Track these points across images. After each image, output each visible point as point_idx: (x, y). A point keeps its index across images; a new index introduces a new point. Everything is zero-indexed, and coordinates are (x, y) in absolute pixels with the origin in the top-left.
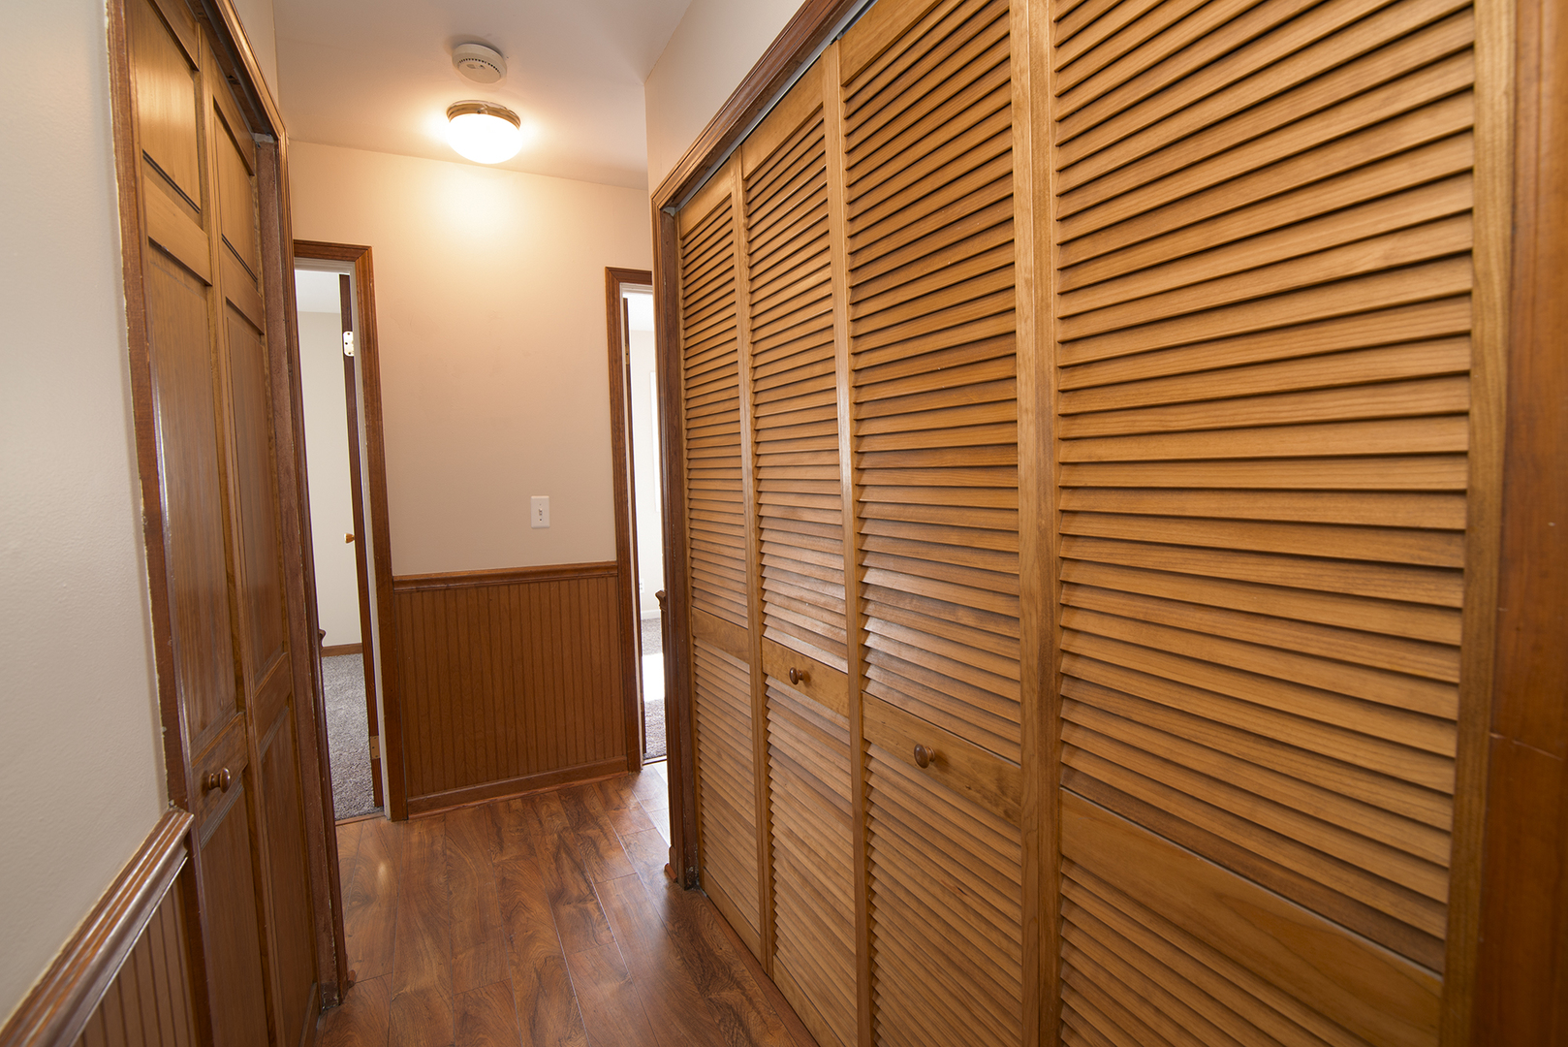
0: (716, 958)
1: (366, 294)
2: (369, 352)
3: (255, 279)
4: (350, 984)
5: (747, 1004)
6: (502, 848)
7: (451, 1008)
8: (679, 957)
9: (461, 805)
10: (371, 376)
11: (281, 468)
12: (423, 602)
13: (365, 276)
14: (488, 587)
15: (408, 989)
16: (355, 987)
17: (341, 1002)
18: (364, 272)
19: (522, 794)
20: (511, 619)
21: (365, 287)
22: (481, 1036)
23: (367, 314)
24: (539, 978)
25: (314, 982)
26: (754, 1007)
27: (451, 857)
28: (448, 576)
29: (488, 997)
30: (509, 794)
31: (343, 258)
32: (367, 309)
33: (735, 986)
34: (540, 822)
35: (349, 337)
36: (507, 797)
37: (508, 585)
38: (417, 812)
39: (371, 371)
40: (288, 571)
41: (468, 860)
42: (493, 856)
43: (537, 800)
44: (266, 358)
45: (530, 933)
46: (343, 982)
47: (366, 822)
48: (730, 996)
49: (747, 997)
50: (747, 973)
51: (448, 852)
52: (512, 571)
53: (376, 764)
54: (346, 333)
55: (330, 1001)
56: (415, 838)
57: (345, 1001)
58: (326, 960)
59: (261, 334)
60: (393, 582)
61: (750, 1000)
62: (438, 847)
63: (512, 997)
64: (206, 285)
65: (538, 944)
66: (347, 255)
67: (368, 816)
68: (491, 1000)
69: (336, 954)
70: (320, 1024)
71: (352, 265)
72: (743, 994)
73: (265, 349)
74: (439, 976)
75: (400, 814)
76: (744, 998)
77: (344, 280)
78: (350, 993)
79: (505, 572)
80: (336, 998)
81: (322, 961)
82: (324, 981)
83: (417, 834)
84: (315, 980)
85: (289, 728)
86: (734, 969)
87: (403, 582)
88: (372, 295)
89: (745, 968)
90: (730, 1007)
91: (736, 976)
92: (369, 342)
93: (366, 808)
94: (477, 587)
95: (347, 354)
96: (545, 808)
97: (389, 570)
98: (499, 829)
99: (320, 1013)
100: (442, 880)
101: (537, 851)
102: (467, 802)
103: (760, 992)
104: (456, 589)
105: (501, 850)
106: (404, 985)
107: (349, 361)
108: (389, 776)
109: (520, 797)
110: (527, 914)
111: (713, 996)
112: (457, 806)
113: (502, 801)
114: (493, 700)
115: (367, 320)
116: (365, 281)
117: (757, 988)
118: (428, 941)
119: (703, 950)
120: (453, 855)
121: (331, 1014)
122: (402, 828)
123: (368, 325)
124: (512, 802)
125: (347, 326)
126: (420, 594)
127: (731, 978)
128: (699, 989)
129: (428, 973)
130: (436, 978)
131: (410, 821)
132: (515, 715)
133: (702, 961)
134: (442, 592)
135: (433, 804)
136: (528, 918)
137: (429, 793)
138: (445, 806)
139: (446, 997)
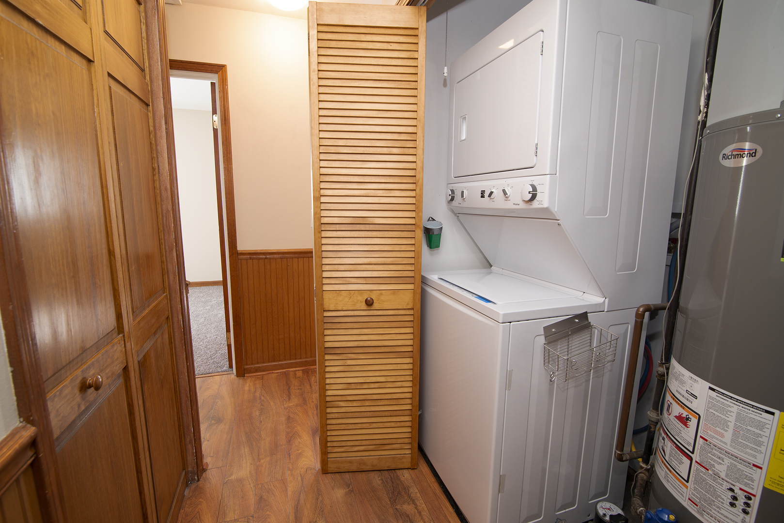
0: (401, 482)
1: (223, 93)
2: (225, 126)
3: (143, 70)
4: (204, 470)
5: (418, 515)
6: (289, 398)
7: (254, 493)
8: (380, 478)
9: (271, 372)
10: (226, 139)
11: (162, 187)
12: (253, 265)
13: (223, 82)
14: (287, 258)
15: (233, 477)
16: (207, 472)
17: (198, 480)
18: (223, 79)
19: (302, 368)
20: (298, 276)
21: (223, 88)
22: (268, 513)
23: (224, 104)
24: (302, 480)
25: (183, 470)
26: (422, 518)
27: (263, 401)
28: (266, 252)
29: (274, 489)
30: (296, 368)
31: (211, 72)
32: (224, 101)
33: (411, 502)
34: (311, 386)
35: (216, 118)
36: (294, 369)
37: (298, 258)
38: (249, 373)
39: (226, 137)
40: (167, 248)
41: (272, 404)
42: (285, 403)
43: (310, 373)
44: (151, 121)
45: (300, 451)
46: (200, 469)
47: (224, 376)
48: (408, 508)
49: (418, 510)
50: (418, 495)
51: (262, 398)
52: (300, 251)
53: (229, 346)
54: (214, 116)
55: (193, 480)
56: (247, 388)
57: (201, 480)
58: (190, 458)
59: (147, 105)
60: (238, 254)
61: (420, 513)
62: (258, 394)
63: (287, 490)
64: (90, 61)
65: (303, 459)
66: (213, 70)
67: (225, 373)
68: (275, 490)
69: (196, 456)
70: (186, 492)
71: (216, 76)
72: (416, 508)
73: (150, 115)
74: (250, 472)
75: (241, 373)
76: (416, 511)
77: (213, 84)
78: (204, 475)
79: (296, 251)
80: (196, 478)
81: (189, 458)
82: (190, 469)
83: (248, 385)
84: (184, 469)
85: (166, 336)
86: (411, 490)
87: (243, 254)
88: (227, 93)
89: (417, 491)
90: (408, 516)
91: (412, 495)
92: (225, 120)
93: (225, 368)
94: (281, 258)
95: (215, 127)
96: (314, 377)
97: (236, 247)
98: (290, 387)
99: (187, 485)
100: (258, 414)
101: (307, 402)
102: (274, 370)
103: (426, 509)
104: (270, 259)
105: (289, 400)
106: (232, 475)
107: (215, 131)
108: (235, 354)
109: (301, 370)
110: (299, 440)
111: (398, 507)
112: (269, 372)
113: (292, 371)
114: (289, 319)
115: (224, 107)
116: (223, 85)
117: (424, 505)
118: (247, 449)
119: (394, 476)
120: (265, 400)
121: (193, 486)
122: (241, 381)
123: (225, 111)
124: (297, 372)
125: (214, 112)
126: (251, 260)
127: (409, 496)
128: (390, 501)
129: (243, 470)
130: (248, 472)
131: (245, 378)
132: (300, 327)
133: (393, 483)
134: (263, 260)
135: (257, 370)
136: (299, 442)
137: (255, 364)
138: (263, 371)
139: (252, 485)
